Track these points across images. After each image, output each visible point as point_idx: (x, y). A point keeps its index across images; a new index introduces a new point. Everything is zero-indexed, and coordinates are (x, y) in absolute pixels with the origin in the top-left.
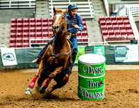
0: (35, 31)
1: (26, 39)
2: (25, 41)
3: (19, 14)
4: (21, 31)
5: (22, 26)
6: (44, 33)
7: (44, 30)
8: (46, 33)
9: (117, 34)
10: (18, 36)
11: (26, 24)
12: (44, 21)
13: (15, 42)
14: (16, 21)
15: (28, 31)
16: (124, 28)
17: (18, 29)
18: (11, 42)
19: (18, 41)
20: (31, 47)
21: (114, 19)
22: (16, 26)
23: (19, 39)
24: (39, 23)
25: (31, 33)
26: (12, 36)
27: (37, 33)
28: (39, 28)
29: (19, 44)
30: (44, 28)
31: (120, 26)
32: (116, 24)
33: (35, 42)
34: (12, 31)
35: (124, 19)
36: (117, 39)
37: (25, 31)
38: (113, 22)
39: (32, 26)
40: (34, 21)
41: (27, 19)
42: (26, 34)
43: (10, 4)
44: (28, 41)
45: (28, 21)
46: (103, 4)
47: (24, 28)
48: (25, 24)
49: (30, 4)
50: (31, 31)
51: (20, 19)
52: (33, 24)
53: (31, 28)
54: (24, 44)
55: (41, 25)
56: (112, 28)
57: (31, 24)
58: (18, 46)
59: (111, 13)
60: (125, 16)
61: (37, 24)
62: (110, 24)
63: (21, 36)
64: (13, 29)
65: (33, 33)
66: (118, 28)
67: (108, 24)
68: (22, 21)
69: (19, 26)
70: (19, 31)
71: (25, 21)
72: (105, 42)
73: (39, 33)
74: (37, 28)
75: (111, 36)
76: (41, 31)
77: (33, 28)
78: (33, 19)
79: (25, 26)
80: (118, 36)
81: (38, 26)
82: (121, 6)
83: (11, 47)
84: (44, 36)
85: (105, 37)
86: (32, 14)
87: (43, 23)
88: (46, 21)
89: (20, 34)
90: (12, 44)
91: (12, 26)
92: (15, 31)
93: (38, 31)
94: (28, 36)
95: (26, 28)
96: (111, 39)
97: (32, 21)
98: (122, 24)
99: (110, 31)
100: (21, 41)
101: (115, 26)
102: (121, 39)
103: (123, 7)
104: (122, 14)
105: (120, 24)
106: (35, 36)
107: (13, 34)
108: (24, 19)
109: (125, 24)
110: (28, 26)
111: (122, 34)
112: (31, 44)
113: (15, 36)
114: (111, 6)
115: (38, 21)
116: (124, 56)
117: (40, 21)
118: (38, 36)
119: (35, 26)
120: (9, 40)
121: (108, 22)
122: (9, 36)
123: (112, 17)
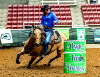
0: (28, 15)
1: (20, 22)
2: (19, 24)
3: (15, 2)
4: (17, 15)
5: (17, 11)
6: (35, 17)
7: (36, 15)
8: (37, 17)
9: (96, 18)
10: (14, 20)
11: (21, 9)
12: (36, 7)
13: (11, 24)
14: (12, 7)
15: (22, 15)
17: (14, 13)
18: (8, 24)
19: (14, 24)
20: (24, 29)
21: (94, 6)
22: (12, 11)
23: (15, 22)
24: (32, 9)
25: (24, 17)
26: (9, 20)
27: (30, 17)
28: (32, 13)
29: (15, 26)
30: (35, 13)
31: (99, 12)
32: (95, 10)
33: (28, 24)
34: (9, 15)
36: (96, 23)
37: (20, 15)
38: (93, 8)
39: (25, 11)
40: (28, 7)
41: (21, 6)
42: (21, 18)
44: (22, 24)
45: (23, 7)
48: (19, 9)
50: (25, 15)
51: (16, 6)
52: (26, 9)
53: (24, 13)
54: (19, 26)
55: (33, 11)
56: (92, 14)
57: (25, 9)
58: (14, 28)
61: (30, 9)
62: (90, 10)
63: (17, 20)
64: (10, 13)
65: (26, 17)
66: (97, 14)
67: (89, 10)
68: (17, 8)
69: (15, 11)
70: (15, 15)
72: (86, 25)
73: (32, 17)
74: (30, 13)
75: (91, 21)
76: (33, 15)
77: (26, 13)
78: (26, 6)
79: (20, 11)
80: (97, 21)
81: (30, 11)
83: (8, 28)
84: (36, 19)
85: (86, 21)
86: (26, 2)
87: (35, 9)
88: (38, 7)
89: (15, 18)
90: (9, 26)
91: (9, 11)
92: (11, 15)
93: (31, 15)
94: (22, 19)
95: (21, 13)
96: (91, 23)
97: (25, 7)
99: (90, 16)
101: (94, 12)
102: (99, 23)
106: (28, 19)
107: (10, 18)
108: (19, 6)
110: (22, 11)
112: (24, 26)
113: (11, 20)
115: (30, 7)
117: (33, 7)
118: (31, 19)
119: (28, 11)
120: (6, 23)
121: (88, 9)
122: (6, 19)
123: (92, 5)
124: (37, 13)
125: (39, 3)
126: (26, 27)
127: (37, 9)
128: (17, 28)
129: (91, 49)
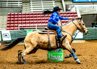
0: (21, 20)
1: (16, 25)
3: (12, 11)
4: (14, 20)
6: (27, 22)
13: (10, 27)
14: (10, 15)
15: (17, 20)
20: (19, 30)
21: (69, 13)
23: (12, 25)
24: (24, 16)
26: (8, 23)
29: (12, 28)
30: (27, 19)
33: (22, 27)
34: (8, 20)
35: (74, 13)
38: (68, 15)
40: (21, 15)
42: (17, 22)
43: (7, 5)
44: (18, 26)
45: (18, 15)
46: (62, 5)
47: (15, 19)
48: (16, 16)
49: (19, 5)
53: (19, 19)
54: (16, 28)
55: (25, 17)
57: (19, 16)
58: (12, 29)
59: (67, 10)
60: (75, 11)
63: (14, 23)
64: (9, 19)
68: (14, 15)
69: (12, 18)
70: (12, 20)
71: (16, 15)
73: (24, 22)
74: (23, 19)
76: (25, 20)
78: (20, 13)
82: (72, 6)
83: (7, 29)
85: (63, 24)
86: (20, 11)
87: (27, 16)
88: (28, 14)
89: (13, 22)
90: (8, 28)
91: (8, 18)
92: (10, 20)
94: (18, 23)
97: (20, 15)
98: (73, 16)
99: (66, 21)
100: (14, 26)
104: (73, 10)
106: (21, 23)
107: (9, 22)
108: (16, 14)
109: (75, 16)
112: (19, 28)
114: (67, 6)
115: (23, 15)
117: (25, 14)
119: (21, 17)
120: (6, 26)
121: (65, 15)
122: (6, 23)
123: (67, 12)
124: (28, 19)
125: (29, 11)
127: (28, 16)
128: (14, 29)
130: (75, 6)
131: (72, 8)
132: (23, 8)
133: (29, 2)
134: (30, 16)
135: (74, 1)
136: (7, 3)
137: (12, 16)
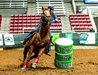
0: (26, 23)
1: (21, 28)
2: (20, 29)
3: (16, 12)
4: (18, 23)
5: (18, 20)
6: (32, 24)
7: (33, 23)
8: (34, 24)
9: (81, 25)
10: (16, 26)
11: (21, 18)
12: (33, 16)
13: (13, 30)
14: (14, 17)
15: (22, 23)
16: (86, 22)
17: (16, 21)
18: (11, 30)
19: (15, 30)
20: (23, 34)
22: (14, 20)
23: (16, 28)
25: (24, 24)
27: (28, 24)
28: (29, 21)
30: (32, 21)
31: (83, 20)
32: (80, 19)
33: (26, 30)
34: (11, 23)
35: (86, 16)
36: (81, 29)
37: (20, 23)
38: (79, 17)
39: (24, 20)
40: (26, 16)
41: (21, 15)
43: (10, 5)
44: (22, 29)
45: (22, 17)
46: (72, 6)
47: (20, 21)
48: (20, 18)
49: (24, 5)
50: (24, 23)
51: (17, 15)
52: (25, 18)
53: (24, 21)
54: (19, 31)
55: (30, 19)
56: (78, 22)
58: (15, 33)
59: (77, 12)
61: (28, 18)
62: (76, 19)
63: (18, 26)
64: (12, 21)
65: (25, 25)
66: (82, 22)
67: (75, 19)
68: (18, 17)
69: (16, 20)
70: (16, 23)
71: (20, 17)
72: (73, 31)
73: (30, 24)
74: (28, 21)
75: (77, 27)
76: (31, 23)
77: (25, 21)
78: (25, 15)
79: (20, 20)
80: (82, 27)
81: (29, 20)
82: (84, 7)
83: (10, 33)
84: (33, 26)
85: (73, 28)
86: (25, 12)
87: (32, 18)
88: (34, 16)
89: (16, 25)
90: (11, 31)
91: (12, 20)
92: (13, 23)
93: (29, 23)
94: (22, 26)
95: (21, 21)
96: (77, 29)
97: (24, 17)
98: (84, 19)
99: (76, 24)
100: (17, 30)
101: (79, 20)
102: (83, 29)
103: (85, 8)
104: (85, 12)
105: (83, 19)
106: (26, 26)
107: (12, 25)
108: (20, 15)
109: (87, 19)
110: (22, 19)
111: (85, 25)
112: (24, 31)
113: (13, 26)
114: (78, 8)
115: (28, 16)
116: (86, 40)
117: (30, 16)
118: (29, 26)
119: (26, 20)
120: (9, 29)
121: (75, 17)
122: (9, 26)
123: (78, 14)
124: (34, 21)
125: (35, 13)
126: (25, 32)
127: (34, 18)
128: (17, 33)
129: (77, 50)
130: (87, 7)
131: (83, 9)
132: (28, 9)
133: (35, 3)
134: (36, 18)
135: (86, 2)
136: (10, 3)
137: (16, 18)
